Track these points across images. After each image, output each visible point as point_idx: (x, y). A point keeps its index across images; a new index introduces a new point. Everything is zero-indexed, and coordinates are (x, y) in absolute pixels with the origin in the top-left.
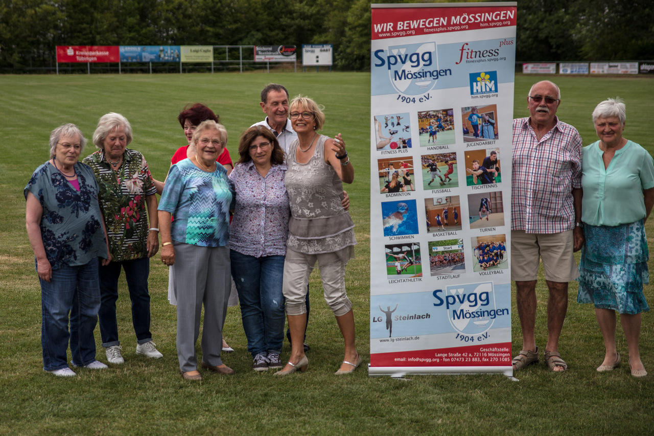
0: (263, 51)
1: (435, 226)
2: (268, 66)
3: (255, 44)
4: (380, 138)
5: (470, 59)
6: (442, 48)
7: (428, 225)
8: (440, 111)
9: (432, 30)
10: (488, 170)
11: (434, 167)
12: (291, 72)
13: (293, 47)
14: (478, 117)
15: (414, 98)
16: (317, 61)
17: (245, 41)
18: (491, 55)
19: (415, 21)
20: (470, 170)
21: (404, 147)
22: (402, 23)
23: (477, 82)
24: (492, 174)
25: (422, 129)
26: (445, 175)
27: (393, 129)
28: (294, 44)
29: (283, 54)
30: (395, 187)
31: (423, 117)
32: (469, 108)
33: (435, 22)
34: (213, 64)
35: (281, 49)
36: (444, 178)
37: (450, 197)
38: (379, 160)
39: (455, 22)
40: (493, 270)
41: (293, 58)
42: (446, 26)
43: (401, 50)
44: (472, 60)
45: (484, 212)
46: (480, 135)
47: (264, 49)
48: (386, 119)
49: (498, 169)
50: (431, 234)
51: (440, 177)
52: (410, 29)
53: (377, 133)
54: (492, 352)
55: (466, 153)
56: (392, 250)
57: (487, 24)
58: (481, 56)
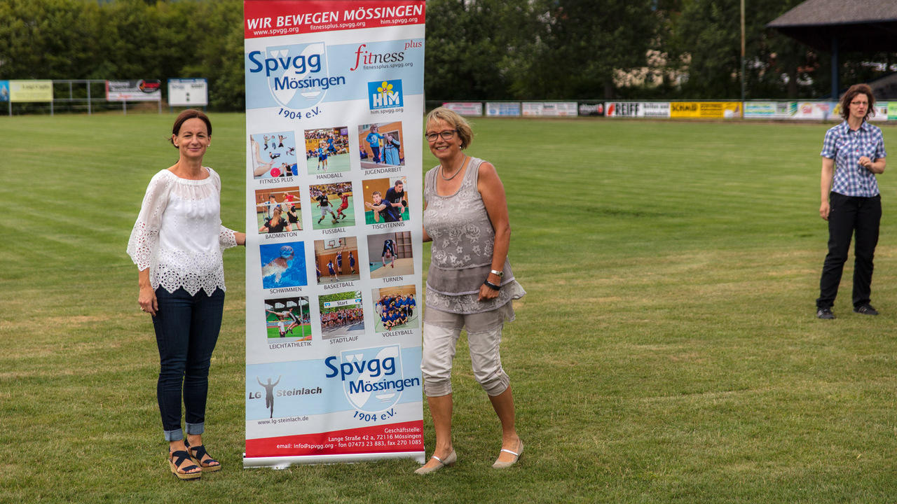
0: (117, 87)
1: (328, 276)
2: (124, 106)
3: (108, 78)
4: (258, 162)
5: (368, 65)
6: (333, 49)
7: (318, 275)
8: (331, 129)
9: (320, 27)
10: (393, 205)
11: (324, 200)
12: (154, 113)
13: (156, 82)
14: (379, 137)
15: (300, 113)
16: (188, 100)
17: (95, 74)
18: (394, 59)
19: (299, 16)
20: (370, 204)
21: (289, 175)
22: (282, 18)
23: (377, 93)
24: (397, 209)
25: (310, 151)
26: (338, 211)
27: (274, 152)
28: (158, 78)
29: (143, 91)
30: (277, 225)
31: (311, 136)
32: (367, 126)
33: (324, 17)
34: (52, 104)
35: (141, 85)
36: (336, 214)
37: (345, 238)
38: (257, 192)
39: (349, 18)
40: (400, 329)
41: (156, 96)
42: (338, 23)
43: (281, 51)
44: (371, 65)
45: (388, 257)
46: (381, 160)
47: (119, 84)
48: (266, 138)
49: (404, 203)
50: (322, 286)
51: (332, 213)
52: (293, 26)
53: (254, 156)
54: (399, 433)
55: (365, 183)
56: (274, 306)
57: (389, 21)
58: (382, 60)
